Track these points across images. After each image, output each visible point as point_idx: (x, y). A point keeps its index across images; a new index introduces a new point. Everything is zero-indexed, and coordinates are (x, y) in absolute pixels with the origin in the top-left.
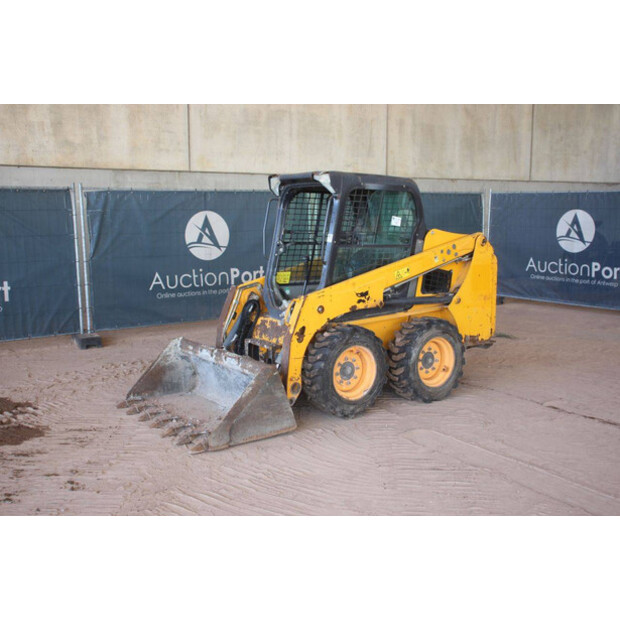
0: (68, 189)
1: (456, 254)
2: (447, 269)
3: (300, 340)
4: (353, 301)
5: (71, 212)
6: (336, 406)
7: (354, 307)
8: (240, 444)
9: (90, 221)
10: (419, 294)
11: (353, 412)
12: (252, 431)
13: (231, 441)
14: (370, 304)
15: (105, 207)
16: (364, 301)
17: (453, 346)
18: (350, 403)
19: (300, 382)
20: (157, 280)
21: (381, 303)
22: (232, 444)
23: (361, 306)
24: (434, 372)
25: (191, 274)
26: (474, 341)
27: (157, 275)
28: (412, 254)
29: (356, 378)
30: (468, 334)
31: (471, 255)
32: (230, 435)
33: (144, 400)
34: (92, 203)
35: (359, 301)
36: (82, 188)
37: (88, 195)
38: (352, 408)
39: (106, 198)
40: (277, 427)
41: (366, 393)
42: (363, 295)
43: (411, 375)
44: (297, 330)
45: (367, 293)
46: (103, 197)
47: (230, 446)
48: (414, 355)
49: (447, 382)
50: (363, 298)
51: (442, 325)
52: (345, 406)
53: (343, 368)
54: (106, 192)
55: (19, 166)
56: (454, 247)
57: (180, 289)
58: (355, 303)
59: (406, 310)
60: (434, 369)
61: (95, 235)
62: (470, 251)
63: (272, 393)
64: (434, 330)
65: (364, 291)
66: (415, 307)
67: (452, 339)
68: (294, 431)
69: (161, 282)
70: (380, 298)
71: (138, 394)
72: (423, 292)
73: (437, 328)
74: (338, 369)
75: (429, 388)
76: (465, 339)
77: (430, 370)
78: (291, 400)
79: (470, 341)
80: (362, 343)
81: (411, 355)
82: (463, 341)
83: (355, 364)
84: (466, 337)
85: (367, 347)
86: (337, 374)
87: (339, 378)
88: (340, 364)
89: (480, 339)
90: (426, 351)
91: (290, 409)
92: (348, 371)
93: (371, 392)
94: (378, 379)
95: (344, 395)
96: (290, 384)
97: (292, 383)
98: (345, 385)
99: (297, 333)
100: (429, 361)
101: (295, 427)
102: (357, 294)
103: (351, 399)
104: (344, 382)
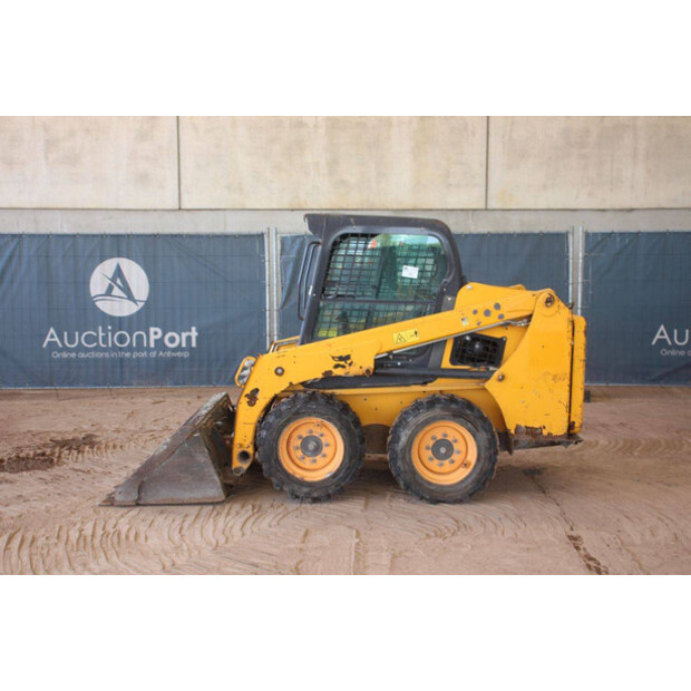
0: (263, 234)
1: (501, 317)
2: (497, 334)
3: (251, 403)
4: (329, 365)
5: (264, 258)
6: (283, 483)
7: (330, 372)
8: (150, 505)
10: (446, 363)
11: (308, 495)
12: (165, 493)
13: (139, 498)
14: (354, 371)
16: (343, 367)
17: (474, 436)
18: (302, 483)
19: (251, 450)
21: (368, 371)
22: (141, 502)
23: (339, 372)
26: (536, 437)
29: (324, 456)
30: (523, 425)
31: (529, 317)
32: (139, 492)
34: (287, 248)
35: (336, 366)
37: (283, 241)
38: (305, 490)
39: (303, 243)
40: (198, 495)
41: (328, 475)
42: (341, 358)
43: (399, 463)
44: (247, 392)
45: (348, 357)
46: (298, 242)
47: (138, 505)
48: (403, 439)
49: (462, 482)
50: (342, 363)
51: (453, 406)
52: (296, 487)
53: (305, 442)
54: (303, 236)
56: (497, 306)
58: (331, 368)
59: (425, 383)
60: (453, 462)
61: (288, 282)
62: (528, 313)
63: (191, 456)
64: (437, 411)
65: (344, 355)
66: (439, 381)
67: (469, 424)
68: (218, 503)
70: (370, 365)
72: (452, 361)
73: (442, 408)
74: (299, 443)
75: (430, 483)
76: (516, 430)
77: (446, 462)
78: (238, 470)
79: (527, 433)
80: (321, 415)
81: (399, 438)
82: (513, 432)
83: (323, 439)
84: (518, 427)
85: (329, 420)
86: (298, 448)
87: (300, 453)
88: (300, 437)
89: (545, 432)
90: (439, 437)
91: (216, 478)
92: (311, 446)
93: (335, 475)
94: (347, 461)
95: (299, 474)
96: (236, 451)
97: (240, 450)
98: (307, 463)
99: (246, 396)
100: (443, 450)
101: (223, 498)
102: (333, 358)
103: (306, 479)
104: (308, 460)
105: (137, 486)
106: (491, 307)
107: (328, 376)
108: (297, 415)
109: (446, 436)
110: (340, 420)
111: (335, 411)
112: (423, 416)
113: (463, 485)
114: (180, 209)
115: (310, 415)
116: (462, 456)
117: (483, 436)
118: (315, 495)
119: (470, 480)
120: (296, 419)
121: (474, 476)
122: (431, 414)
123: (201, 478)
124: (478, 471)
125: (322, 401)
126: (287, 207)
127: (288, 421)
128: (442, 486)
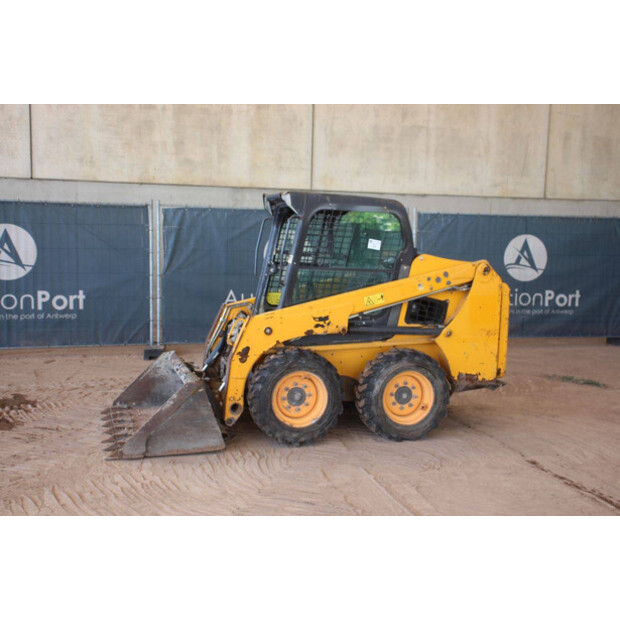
0: (146, 206)
1: (449, 283)
2: (442, 298)
3: (243, 360)
4: (310, 325)
5: (148, 227)
6: (276, 431)
7: (312, 331)
8: (156, 457)
9: (166, 236)
10: (402, 323)
11: (296, 440)
12: (172, 445)
13: (147, 451)
14: (331, 329)
16: (323, 326)
17: (432, 383)
18: (292, 430)
19: (241, 403)
20: (231, 298)
21: (344, 330)
22: (149, 454)
23: (319, 331)
24: (412, 409)
26: (473, 383)
27: (231, 293)
28: (395, 278)
29: (307, 405)
30: (464, 372)
31: (470, 284)
32: (147, 444)
33: (129, 408)
34: (169, 218)
35: (317, 326)
36: (160, 205)
37: (166, 212)
38: (295, 435)
39: (184, 215)
40: (200, 445)
41: (314, 422)
42: (321, 319)
43: (373, 408)
44: (240, 350)
45: (326, 318)
46: (180, 214)
47: (145, 457)
48: (377, 388)
49: (422, 422)
50: (322, 323)
51: (417, 358)
52: (287, 433)
53: (291, 393)
54: (183, 209)
55: (141, 184)
56: (446, 274)
58: (311, 327)
59: (385, 339)
60: (411, 405)
61: (170, 250)
62: (468, 280)
63: (196, 410)
64: (404, 362)
65: (323, 316)
66: (396, 337)
67: (429, 373)
68: (219, 451)
70: (345, 324)
71: (125, 402)
72: (407, 320)
73: (409, 361)
74: (285, 394)
75: (397, 425)
76: (459, 377)
77: (406, 406)
78: (230, 420)
79: (467, 379)
80: (310, 369)
81: (373, 387)
82: (456, 378)
83: (306, 390)
84: (460, 375)
85: (316, 373)
86: (284, 399)
87: (286, 403)
88: (287, 389)
89: (480, 378)
90: (401, 385)
91: (218, 428)
92: (297, 396)
93: (320, 421)
94: (330, 408)
95: (288, 421)
96: (229, 404)
97: (232, 403)
98: (293, 411)
99: (239, 353)
100: (405, 396)
101: (224, 446)
102: (314, 319)
103: (295, 426)
104: (293, 408)
105: (145, 439)
106: (441, 275)
107: (309, 333)
108: (290, 369)
109: (406, 383)
110: (326, 372)
111: (320, 364)
112: (394, 367)
113: (423, 425)
114: (32, 178)
115: (300, 369)
116: (418, 400)
117: (440, 382)
118: (303, 439)
119: (429, 419)
120: (288, 373)
121: (432, 417)
122: (399, 365)
123: (204, 429)
124: (435, 411)
125: (310, 357)
126: (136, 181)
127: (282, 375)
128: (406, 426)
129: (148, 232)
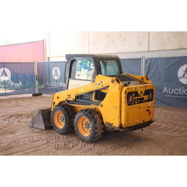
1: (102, 86)
2: (105, 92)
3: (54, 106)
5: (141, 65)
10: (93, 100)
12: (36, 126)
13: (33, 126)
14: (71, 99)
15: (150, 64)
16: (69, 98)
20: (165, 90)
25: (179, 89)
26: (111, 127)
27: (165, 88)
30: (108, 122)
31: (108, 87)
35: (68, 98)
37: (146, 60)
46: (150, 60)
50: (69, 97)
56: (101, 82)
57: (173, 94)
59: (89, 105)
65: (69, 94)
66: (92, 105)
69: (166, 91)
70: (74, 98)
72: (95, 99)
77: (88, 130)
79: (109, 125)
82: (105, 123)
84: (106, 122)
86: (60, 119)
89: (113, 125)
95: (58, 126)
101: (45, 129)
102: (67, 95)
103: (59, 128)
105: (32, 123)
106: (100, 82)
107: (66, 100)
109: (88, 121)
113: (88, 137)
114: (149, 51)
118: (60, 132)
123: (41, 123)
129: (141, 67)
